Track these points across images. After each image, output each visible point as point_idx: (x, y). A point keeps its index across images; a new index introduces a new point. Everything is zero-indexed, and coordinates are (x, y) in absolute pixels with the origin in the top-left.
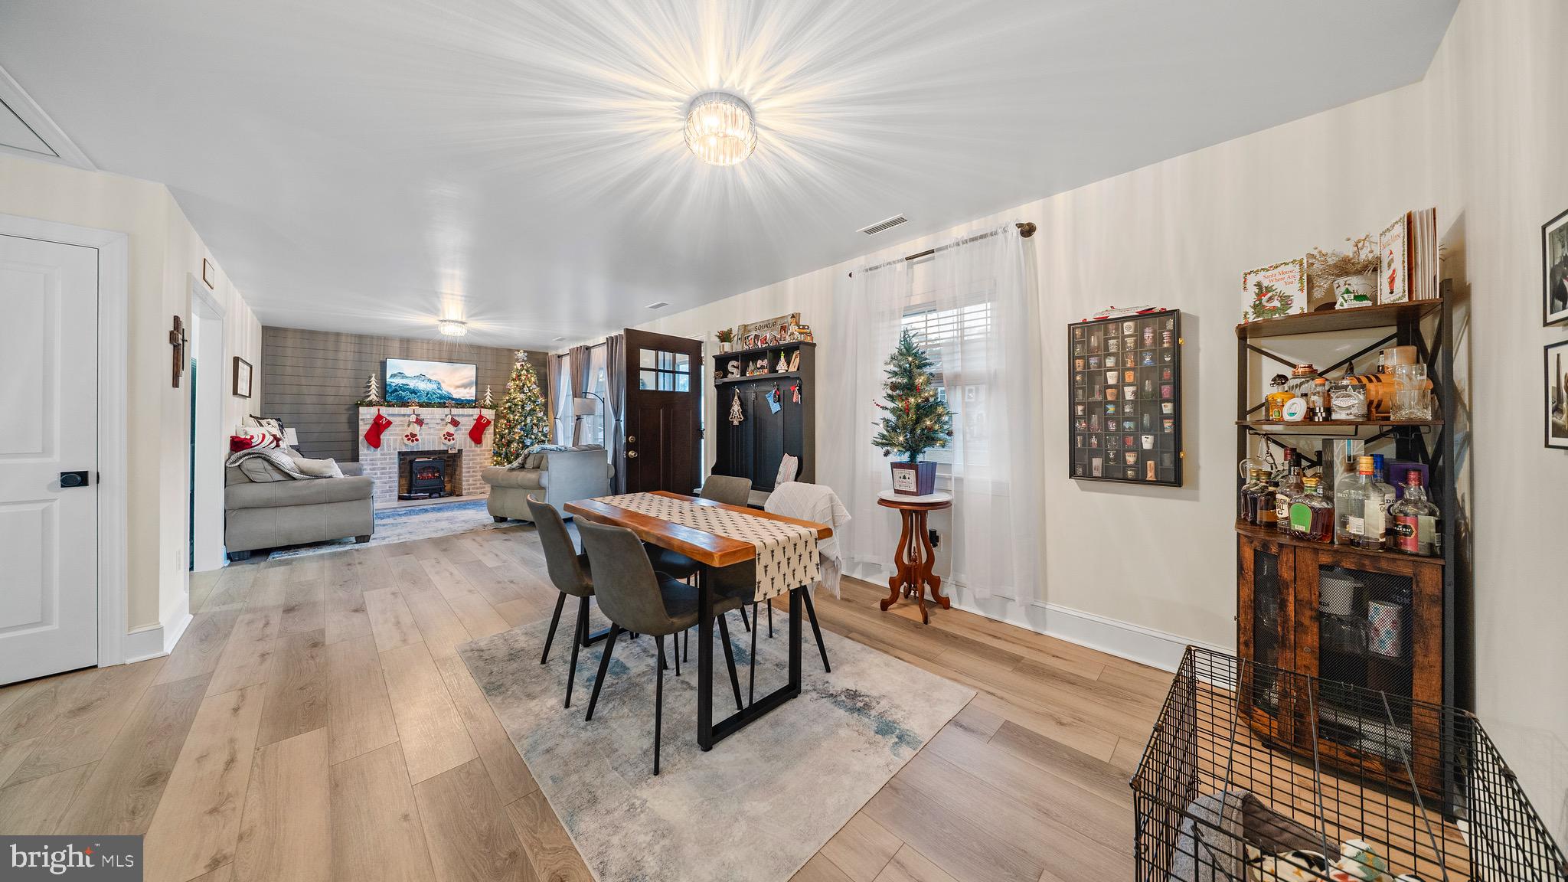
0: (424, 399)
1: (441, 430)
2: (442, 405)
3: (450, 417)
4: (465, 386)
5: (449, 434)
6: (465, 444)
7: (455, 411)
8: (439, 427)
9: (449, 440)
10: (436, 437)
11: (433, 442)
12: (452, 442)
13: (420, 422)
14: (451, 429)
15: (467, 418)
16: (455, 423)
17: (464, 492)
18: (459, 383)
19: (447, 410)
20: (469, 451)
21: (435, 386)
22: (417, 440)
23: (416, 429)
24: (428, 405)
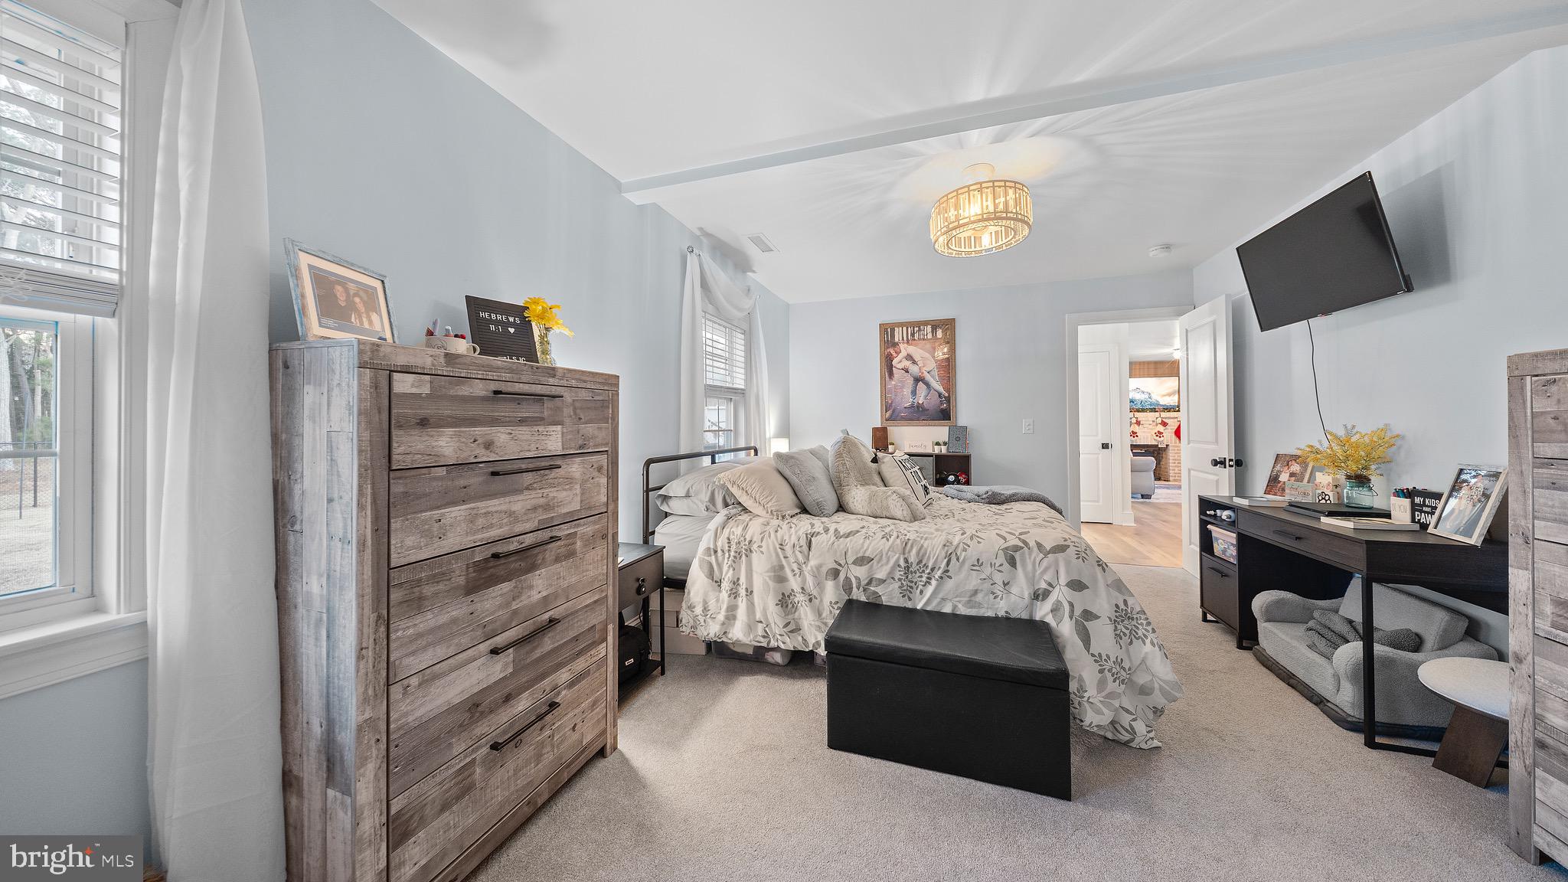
0: (1139, 406)
1: (1151, 429)
2: (1154, 410)
3: (1160, 419)
4: (1169, 395)
5: (1159, 432)
6: (1171, 440)
7: (1164, 415)
8: (1151, 427)
9: (1160, 437)
10: (1149, 435)
11: (1147, 438)
12: (1162, 439)
13: (1138, 423)
14: (1161, 428)
15: (1172, 420)
16: (1164, 424)
17: (1171, 479)
18: (1165, 393)
19: (1157, 414)
20: (1174, 446)
21: (1147, 396)
22: (1137, 436)
23: (1136, 428)
24: (1143, 410)
